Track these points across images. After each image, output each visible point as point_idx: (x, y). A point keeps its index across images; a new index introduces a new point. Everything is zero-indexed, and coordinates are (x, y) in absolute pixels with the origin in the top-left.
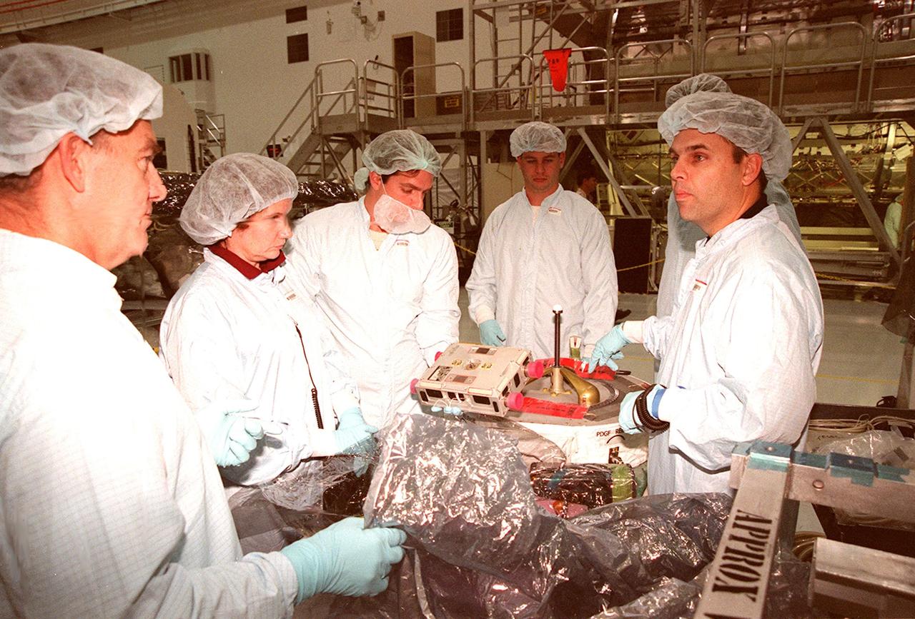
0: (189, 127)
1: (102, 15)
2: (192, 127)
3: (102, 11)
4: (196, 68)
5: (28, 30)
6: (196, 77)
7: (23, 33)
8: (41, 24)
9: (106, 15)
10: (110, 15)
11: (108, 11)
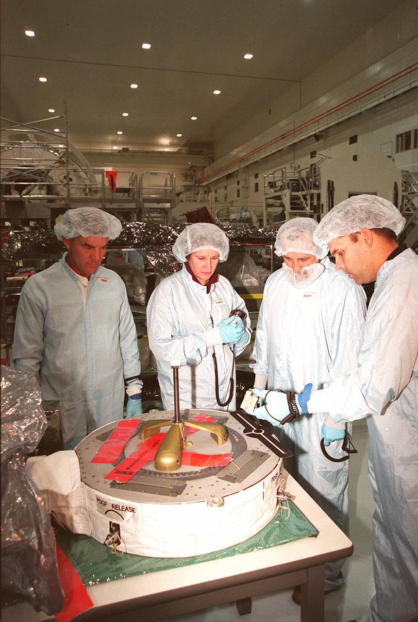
0: (396, 183)
1: (358, 114)
2: (398, 184)
3: (358, 111)
4: (414, 140)
5: (320, 132)
6: (413, 147)
7: (317, 134)
8: (326, 127)
9: (360, 113)
10: (363, 113)
11: (361, 111)
